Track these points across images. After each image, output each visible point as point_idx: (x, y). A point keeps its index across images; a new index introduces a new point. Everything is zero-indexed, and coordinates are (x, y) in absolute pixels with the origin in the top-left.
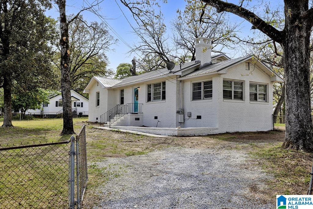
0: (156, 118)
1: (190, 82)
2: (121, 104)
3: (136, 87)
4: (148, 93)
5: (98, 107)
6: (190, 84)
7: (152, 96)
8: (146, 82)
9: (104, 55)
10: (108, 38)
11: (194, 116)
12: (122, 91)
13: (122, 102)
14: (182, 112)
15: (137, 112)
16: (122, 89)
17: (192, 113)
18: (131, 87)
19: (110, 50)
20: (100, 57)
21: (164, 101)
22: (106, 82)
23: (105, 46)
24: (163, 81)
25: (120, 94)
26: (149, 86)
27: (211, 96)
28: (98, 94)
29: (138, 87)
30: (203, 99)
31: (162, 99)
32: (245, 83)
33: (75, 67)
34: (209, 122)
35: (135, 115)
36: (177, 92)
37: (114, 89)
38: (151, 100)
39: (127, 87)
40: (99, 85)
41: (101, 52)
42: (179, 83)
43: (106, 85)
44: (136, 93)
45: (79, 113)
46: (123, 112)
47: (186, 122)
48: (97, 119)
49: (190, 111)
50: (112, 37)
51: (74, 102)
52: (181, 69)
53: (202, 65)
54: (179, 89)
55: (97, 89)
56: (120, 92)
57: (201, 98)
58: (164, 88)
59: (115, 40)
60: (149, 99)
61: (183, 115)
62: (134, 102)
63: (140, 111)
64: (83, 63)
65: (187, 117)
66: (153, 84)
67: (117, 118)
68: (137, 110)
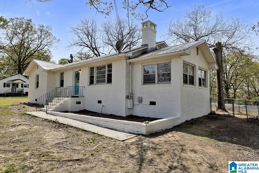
0: (100, 102)
1: (141, 64)
2: (61, 86)
3: (77, 70)
4: (90, 76)
5: (37, 89)
6: (141, 66)
7: (95, 79)
8: (89, 64)
9: (49, 50)
10: (53, 39)
11: (146, 102)
12: (62, 74)
13: (62, 85)
14: (131, 97)
15: (78, 95)
16: (62, 72)
17: (143, 98)
18: (72, 70)
19: (53, 47)
20: (46, 52)
21: (109, 85)
22: (45, 66)
23: (50, 44)
24: (109, 63)
25: (60, 77)
26: (92, 69)
27: (170, 80)
28: (38, 77)
29: (79, 70)
30: (158, 83)
31: (107, 82)
32: (196, 68)
33: (25, 57)
34: (167, 109)
35: (76, 98)
36: (127, 75)
37: (54, 72)
38: (93, 83)
39: (67, 69)
40: (38, 68)
41: (46, 47)
42: (128, 65)
43: (46, 67)
44: (77, 76)
45: (26, 93)
46: (63, 95)
47: (135, 107)
48: (36, 100)
49: (141, 96)
50: (55, 38)
51: (22, 84)
52: (130, 50)
53: (149, 49)
54: (128, 72)
55: (37, 72)
56: (60, 75)
57: (155, 82)
58: (110, 71)
59: (58, 40)
60: (92, 82)
61: (132, 100)
62: (74, 85)
63: (81, 94)
64: (31, 55)
65: (136, 102)
66: (96, 67)
67: (56, 101)
68: (78, 93)
